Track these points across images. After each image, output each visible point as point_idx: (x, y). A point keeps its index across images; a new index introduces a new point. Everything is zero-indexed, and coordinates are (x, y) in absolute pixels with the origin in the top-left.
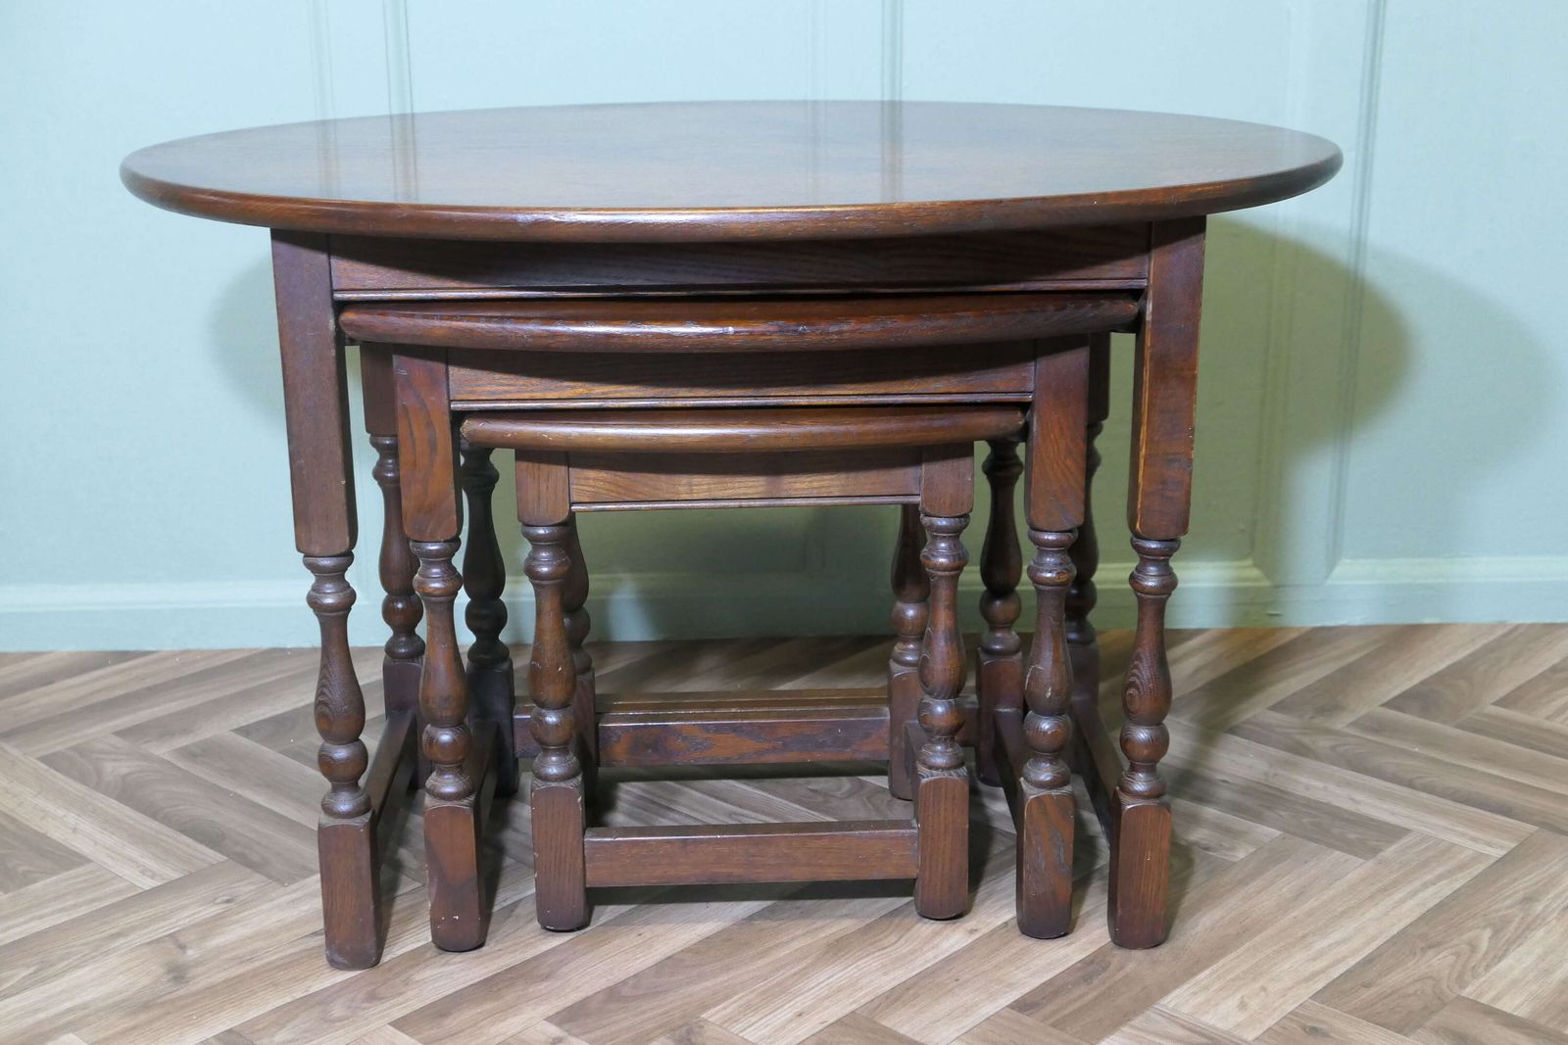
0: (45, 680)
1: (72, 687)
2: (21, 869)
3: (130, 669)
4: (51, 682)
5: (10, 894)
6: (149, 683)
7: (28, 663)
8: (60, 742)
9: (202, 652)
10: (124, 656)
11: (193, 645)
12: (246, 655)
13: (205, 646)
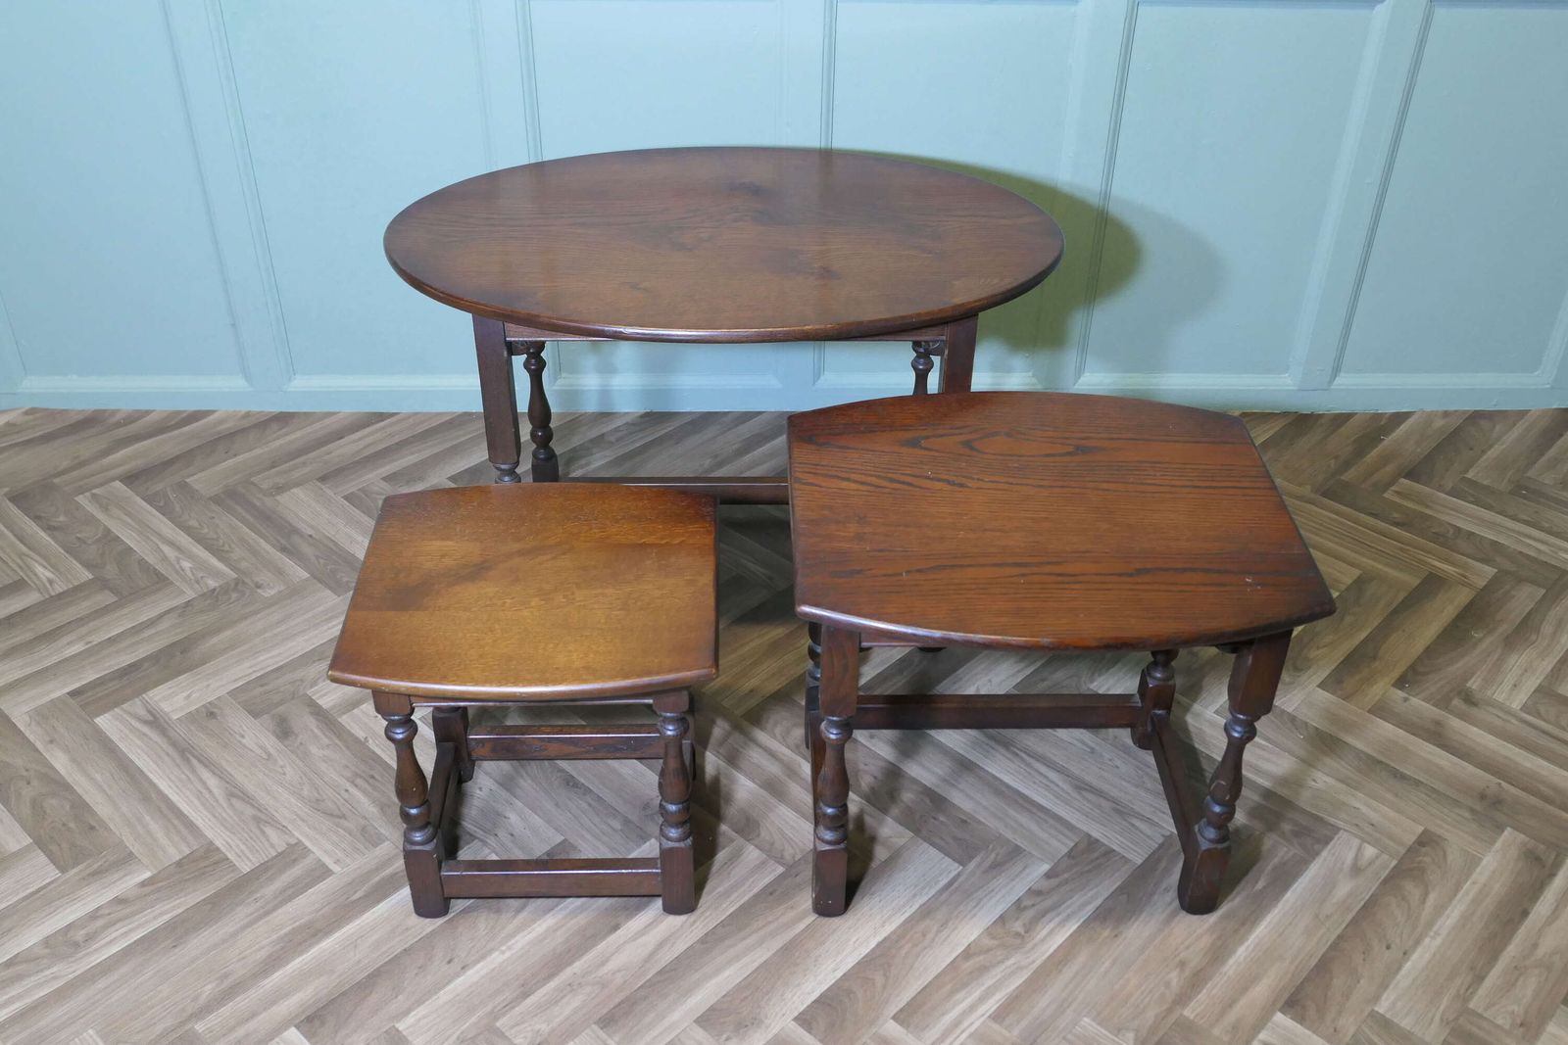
0: (339, 435)
1: (354, 441)
2: (345, 579)
3: (384, 428)
4: (341, 438)
5: (341, 598)
6: (397, 439)
7: (327, 421)
8: (352, 486)
9: (425, 414)
10: (381, 416)
11: (419, 410)
12: (448, 418)
13: (425, 411)
